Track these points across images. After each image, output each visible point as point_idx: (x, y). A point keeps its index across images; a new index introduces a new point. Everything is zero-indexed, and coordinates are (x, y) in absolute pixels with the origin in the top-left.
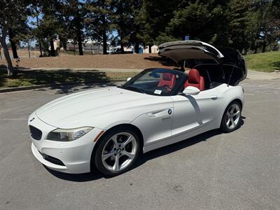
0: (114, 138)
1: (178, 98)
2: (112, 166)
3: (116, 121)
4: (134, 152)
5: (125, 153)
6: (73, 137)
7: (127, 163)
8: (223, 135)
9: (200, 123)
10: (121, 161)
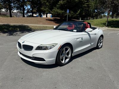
0: (64, 49)
1: (83, 33)
2: (62, 61)
3: (66, 41)
4: (70, 56)
5: (66, 56)
6: (49, 48)
7: (67, 60)
8: (97, 50)
9: (91, 44)
10: (66, 59)
